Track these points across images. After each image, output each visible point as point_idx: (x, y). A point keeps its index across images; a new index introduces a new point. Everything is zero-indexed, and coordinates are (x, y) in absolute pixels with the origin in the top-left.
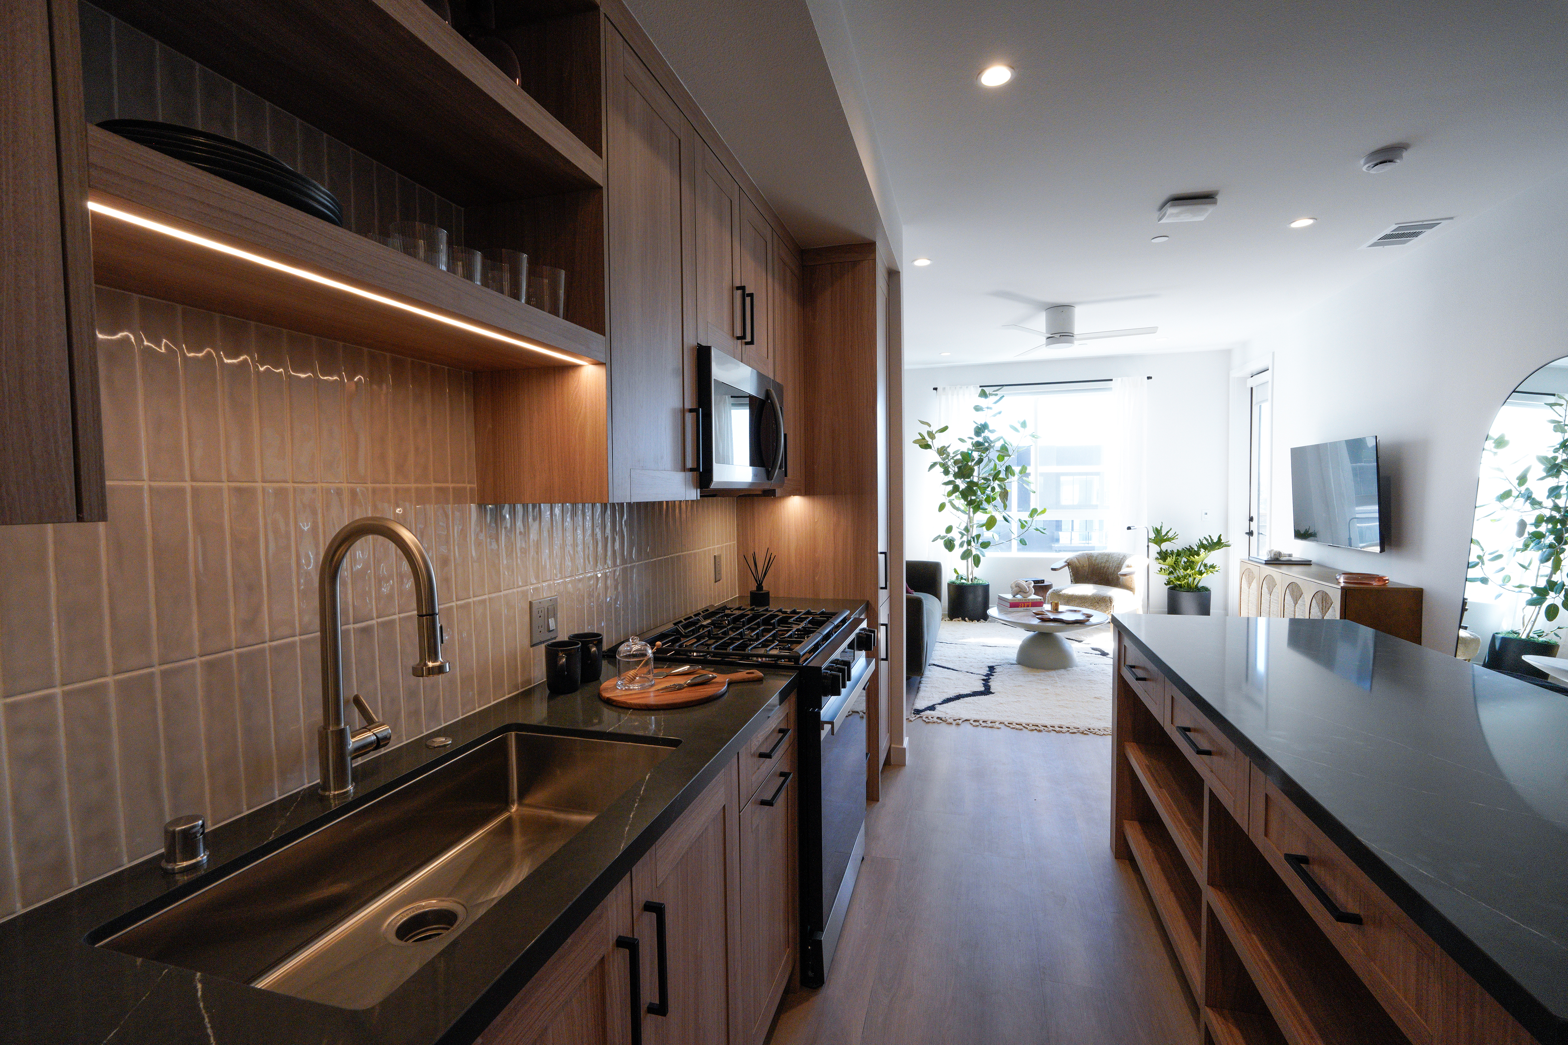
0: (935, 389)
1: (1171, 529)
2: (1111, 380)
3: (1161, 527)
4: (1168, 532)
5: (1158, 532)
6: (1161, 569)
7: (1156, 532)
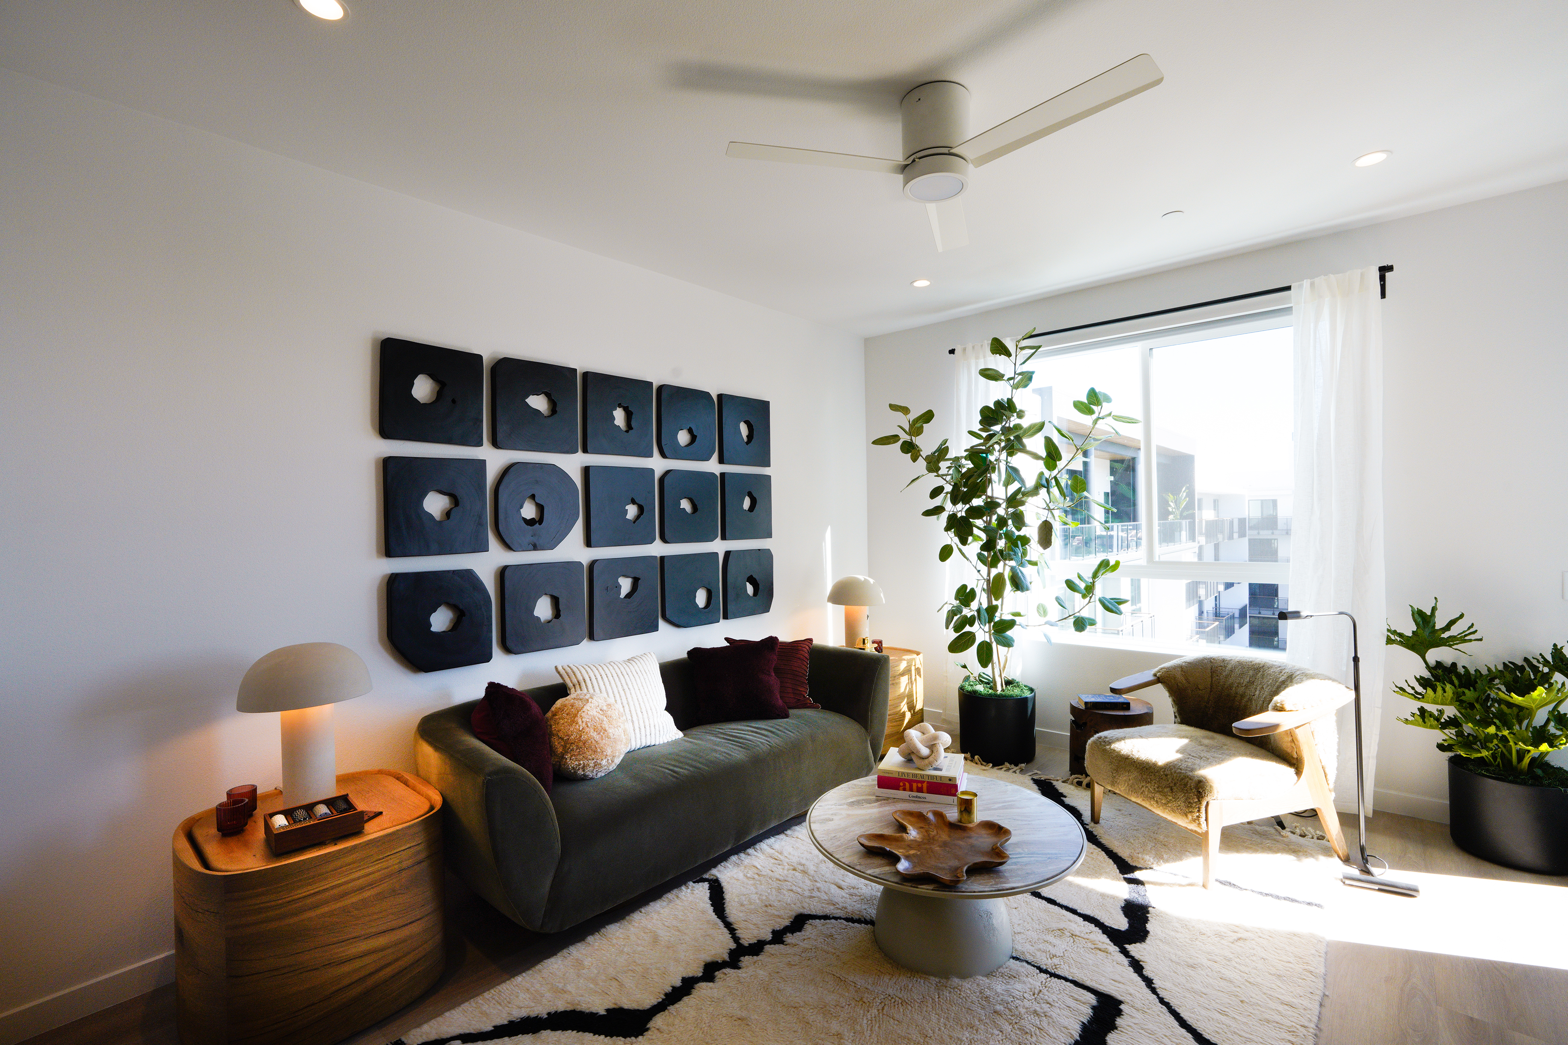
0: (952, 352)
1: (1462, 616)
2: (1288, 288)
3: (1434, 609)
4: (1452, 622)
5: (1423, 619)
6: (1422, 711)
7: (1419, 620)
